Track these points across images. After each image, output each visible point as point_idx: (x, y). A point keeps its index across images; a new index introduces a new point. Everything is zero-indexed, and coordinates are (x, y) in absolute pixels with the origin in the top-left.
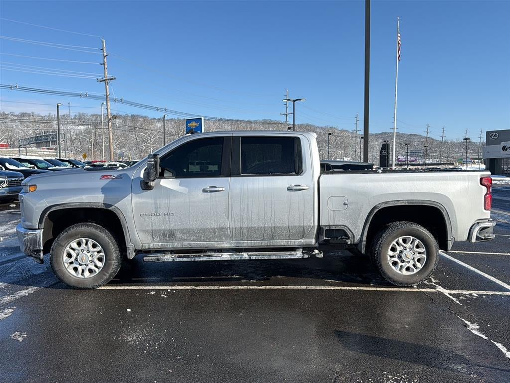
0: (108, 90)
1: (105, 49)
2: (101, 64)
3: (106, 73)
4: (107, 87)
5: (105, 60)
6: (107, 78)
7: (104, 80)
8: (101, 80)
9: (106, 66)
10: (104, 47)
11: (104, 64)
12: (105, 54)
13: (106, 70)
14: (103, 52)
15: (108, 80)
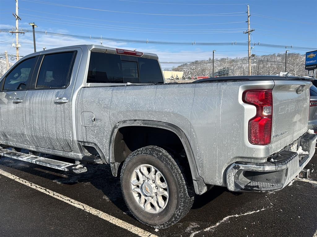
0: (250, 38)
1: (249, 12)
2: (246, 22)
3: (249, 27)
4: (250, 36)
5: (249, 18)
6: (250, 30)
7: (248, 32)
8: (246, 32)
9: (249, 23)
10: (249, 10)
11: (248, 22)
12: (249, 15)
13: (249, 25)
14: (248, 13)
15: (250, 31)
